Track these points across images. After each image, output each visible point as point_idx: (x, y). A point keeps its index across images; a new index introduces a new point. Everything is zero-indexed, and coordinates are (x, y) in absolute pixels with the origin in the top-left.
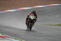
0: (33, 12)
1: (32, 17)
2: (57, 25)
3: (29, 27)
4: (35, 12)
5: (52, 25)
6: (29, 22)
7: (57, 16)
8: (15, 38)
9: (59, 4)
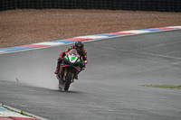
0: (76, 45)
1: (73, 58)
3: (64, 81)
5: (171, 87)
6: (64, 69)
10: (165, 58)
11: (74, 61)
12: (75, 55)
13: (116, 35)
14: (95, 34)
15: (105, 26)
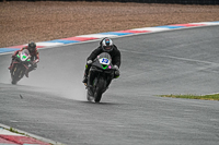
2: (213, 97)
5: (196, 98)
7: (215, 65)
13: (127, 33)
14: (101, 32)
15: (113, 22)
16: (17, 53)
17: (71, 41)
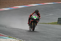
0: (36, 11)
1: (35, 17)
4: (38, 11)
6: (32, 22)
7: (51, 15)
8: (9, 36)
9: (53, 2)
10: (43, 14)
11: (36, 18)
12: (36, 16)
16: (31, 16)
17: (12, 8)
